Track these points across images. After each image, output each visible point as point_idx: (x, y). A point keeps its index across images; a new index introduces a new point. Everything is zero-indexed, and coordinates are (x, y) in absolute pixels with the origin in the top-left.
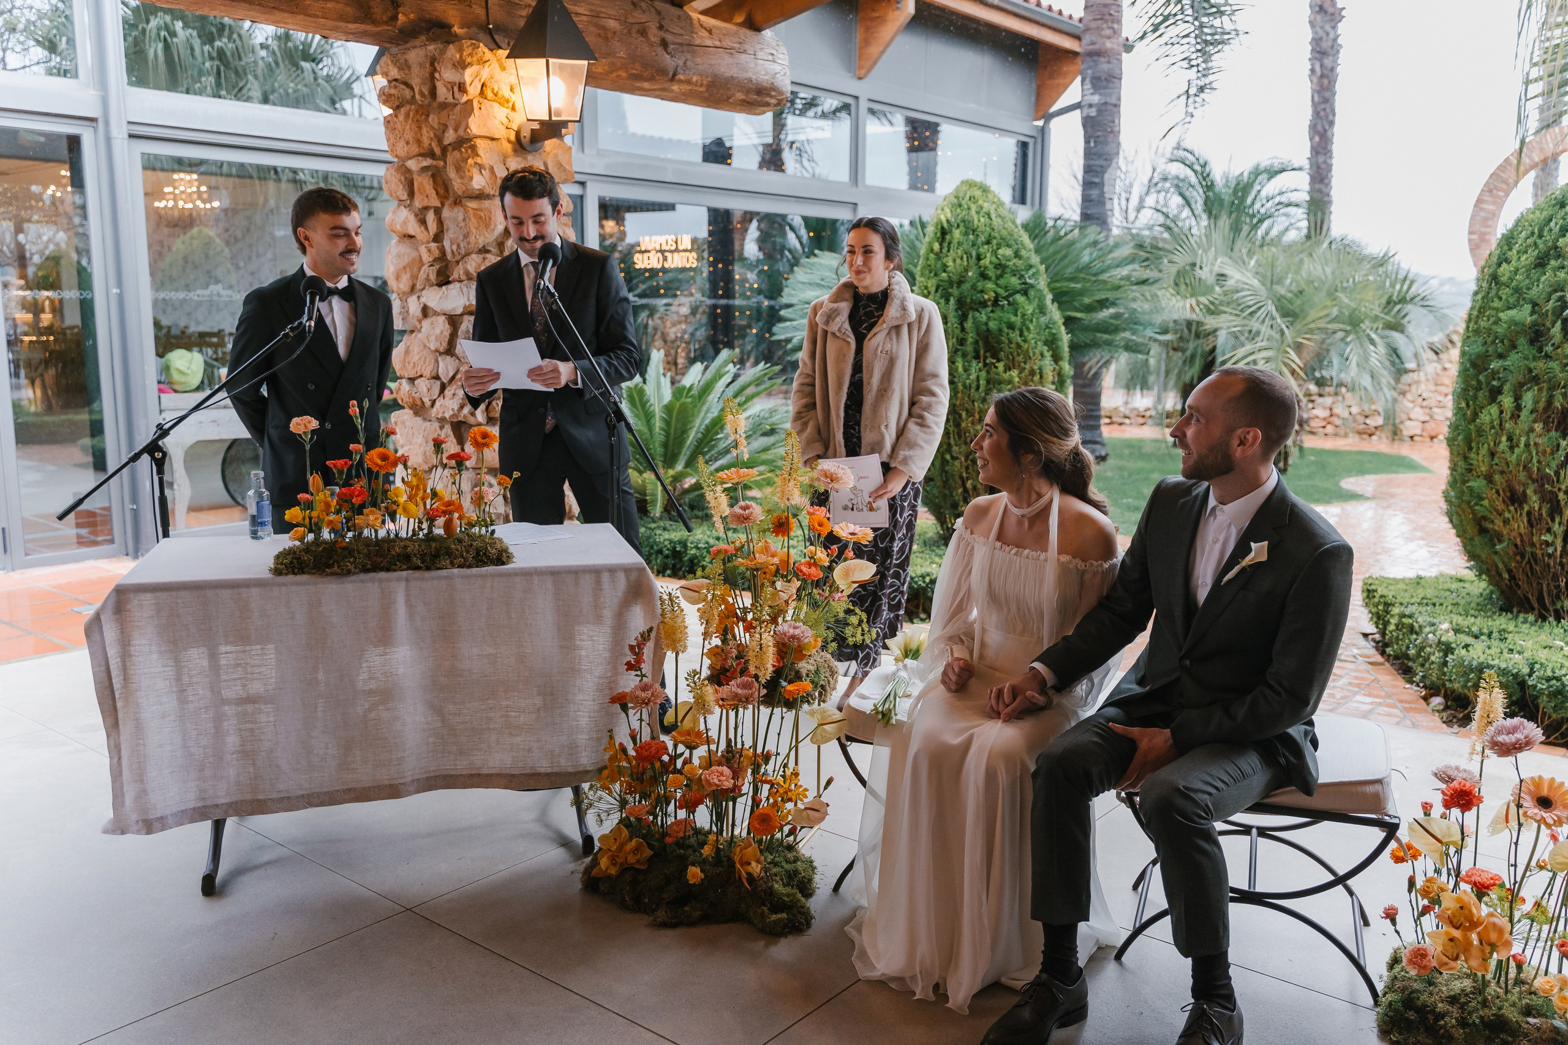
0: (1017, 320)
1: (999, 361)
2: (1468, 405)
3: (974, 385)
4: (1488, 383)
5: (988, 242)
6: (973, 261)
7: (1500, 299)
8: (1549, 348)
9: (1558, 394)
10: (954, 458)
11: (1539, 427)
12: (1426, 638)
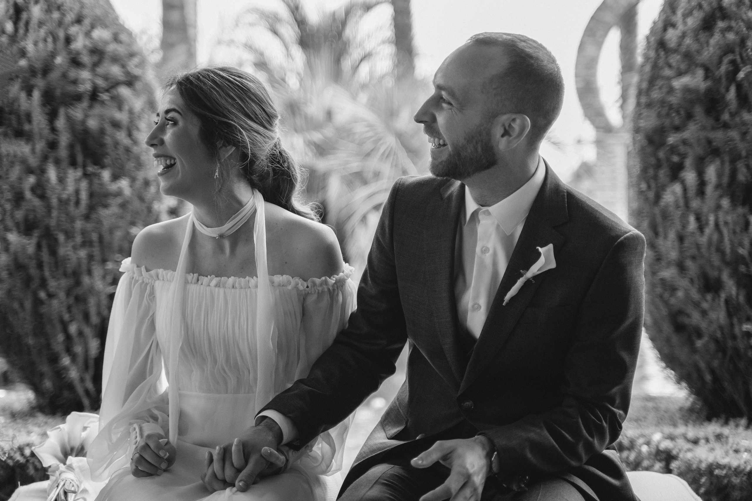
0: (122, 117)
1: (103, 167)
2: (649, 187)
3: (73, 199)
4: (668, 160)
5: (79, 21)
6: (61, 44)
7: (670, 66)
8: (726, 117)
9: (741, 166)
10: (51, 296)
11: (725, 203)
12: (640, 452)
